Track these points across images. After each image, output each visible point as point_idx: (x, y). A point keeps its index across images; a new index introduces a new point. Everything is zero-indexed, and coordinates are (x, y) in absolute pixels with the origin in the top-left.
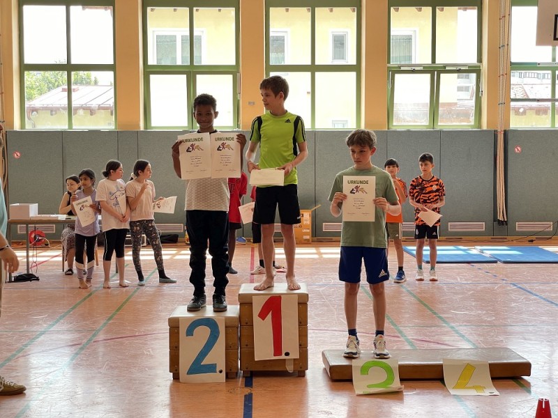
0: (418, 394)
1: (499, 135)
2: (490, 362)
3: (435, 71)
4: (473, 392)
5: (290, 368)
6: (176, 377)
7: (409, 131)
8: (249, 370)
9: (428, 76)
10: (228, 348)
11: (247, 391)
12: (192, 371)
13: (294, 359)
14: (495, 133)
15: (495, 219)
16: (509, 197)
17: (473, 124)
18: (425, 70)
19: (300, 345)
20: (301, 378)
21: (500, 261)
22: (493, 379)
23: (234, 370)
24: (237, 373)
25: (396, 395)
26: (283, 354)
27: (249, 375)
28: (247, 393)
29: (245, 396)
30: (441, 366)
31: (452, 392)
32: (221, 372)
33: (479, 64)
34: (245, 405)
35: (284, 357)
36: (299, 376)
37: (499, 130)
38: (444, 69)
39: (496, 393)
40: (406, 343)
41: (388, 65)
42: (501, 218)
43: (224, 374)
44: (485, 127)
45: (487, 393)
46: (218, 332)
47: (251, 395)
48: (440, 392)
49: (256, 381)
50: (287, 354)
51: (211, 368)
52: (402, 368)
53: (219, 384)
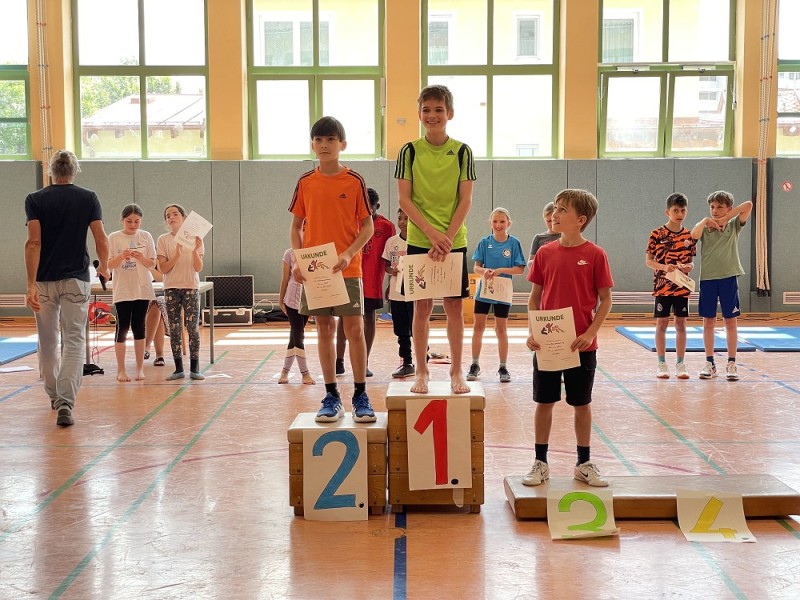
0: (640, 540)
1: (760, 166)
2: (744, 495)
3: (667, 73)
4: (719, 538)
5: (459, 502)
6: (299, 512)
7: (628, 161)
8: (400, 502)
9: (657, 80)
10: (371, 472)
11: (399, 532)
12: (321, 504)
13: (466, 490)
14: (754, 163)
15: (753, 287)
16: (773, 257)
17: (722, 149)
18: (652, 72)
19: (473, 469)
20: (474, 515)
21: (760, 349)
22: (748, 518)
23: (380, 504)
24: (384, 508)
25: (609, 540)
26: (450, 482)
27: (401, 511)
28: (399, 536)
29: (397, 540)
30: (673, 501)
31: (689, 537)
32: (362, 506)
33: (731, 63)
34: (396, 553)
35: (449, 485)
36: (472, 513)
37: (760, 158)
38: (680, 70)
39: (752, 538)
40: (624, 467)
41: (599, 65)
42: (761, 286)
43: (366, 508)
44: (739, 154)
45: (739, 538)
46: (358, 451)
47: (404, 539)
48: (672, 537)
49: (411, 519)
50: (455, 482)
51: (348, 501)
52: (618, 503)
53: (359, 522)
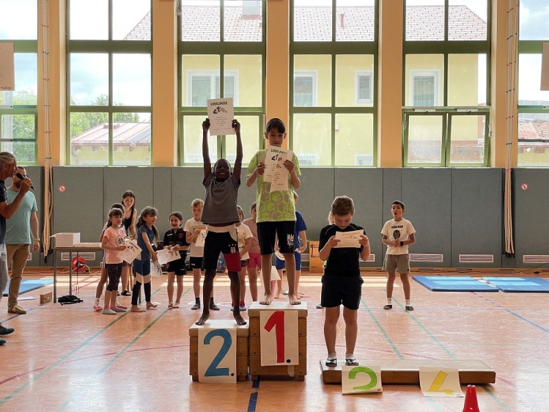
1: (507, 173)
2: (460, 370)
3: (447, 114)
4: (444, 394)
5: (291, 373)
6: (196, 379)
7: (422, 169)
8: (256, 374)
9: (441, 117)
10: (238, 355)
11: (254, 391)
12: (208, 374)
13: (295, 366)
14: (503, 171)
15: (503, 252)
16: (516, 231)
17: (483, 162)
18: (437, 112)
19: (300, 354)
21: (501, 290)
22: (462, 384)
23: (244, 374)
26: (285, 361)
27: (257, 379)
29: (252, 394)
31: (425, 394)
32: (233, 375)
33: (488, 107)
34: (250, 401)
35: (285, 363)
36: (299, 380)
37: (507, 169)
38: (455, 112)
40: (397, 357)
41: (403, 107)
42: (508, 251)
43: (235, 376)
44: (493, 166)
45: (455, 395)
46: (231, 342)
47: (256, 394)
50: (289, 361)
51: (225, 371)
